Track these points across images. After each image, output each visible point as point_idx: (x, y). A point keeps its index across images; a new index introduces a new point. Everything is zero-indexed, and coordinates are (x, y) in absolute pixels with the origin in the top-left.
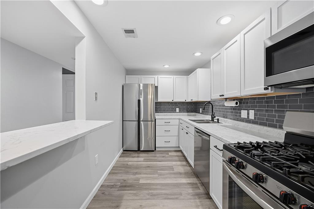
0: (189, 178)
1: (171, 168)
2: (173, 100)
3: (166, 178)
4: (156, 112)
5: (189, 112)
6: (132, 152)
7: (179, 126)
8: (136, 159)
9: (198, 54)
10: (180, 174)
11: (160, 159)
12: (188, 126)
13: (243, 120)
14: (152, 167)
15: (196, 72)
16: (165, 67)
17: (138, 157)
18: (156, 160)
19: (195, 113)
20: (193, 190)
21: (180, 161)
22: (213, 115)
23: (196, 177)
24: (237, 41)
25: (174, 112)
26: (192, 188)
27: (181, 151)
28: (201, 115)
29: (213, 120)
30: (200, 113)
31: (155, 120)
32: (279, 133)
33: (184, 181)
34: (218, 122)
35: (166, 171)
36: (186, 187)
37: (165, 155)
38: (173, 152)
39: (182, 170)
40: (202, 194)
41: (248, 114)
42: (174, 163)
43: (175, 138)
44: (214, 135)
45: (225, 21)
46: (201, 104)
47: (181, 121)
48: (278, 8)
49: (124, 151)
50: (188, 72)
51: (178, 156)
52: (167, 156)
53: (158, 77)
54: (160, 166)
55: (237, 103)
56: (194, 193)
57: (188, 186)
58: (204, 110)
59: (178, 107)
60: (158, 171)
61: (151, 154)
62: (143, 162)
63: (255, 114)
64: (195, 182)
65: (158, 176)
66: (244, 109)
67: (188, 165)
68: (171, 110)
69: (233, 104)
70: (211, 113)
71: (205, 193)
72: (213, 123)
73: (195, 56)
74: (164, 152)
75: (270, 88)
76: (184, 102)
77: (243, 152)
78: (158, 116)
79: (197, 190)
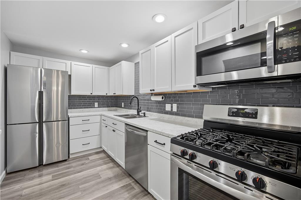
0: (120, 180)
1: (97, 176)
2: (91, 94)
3: (94, 191)
4: (69, 108)
5: (110, 107)
6: (27, 172)
7: (101, 122)
8: (37, 181)
9: (125, 45)
10: (110, 179)
11: (78, 168)
12: (115, 122)
13: (167, 113)
14: (69, 184)
15: (121, 64)
16: (82, 52)
17: (40, 176)
18: (74, 171)
19: (116, 108)
20: (128, 193)
21: (106, 164)
22: (139, 109)
23: (128, 177)
24: (168, 41)
25: (92, 108)
26: (127, 191)
27: (104, 151)
28: (123, 109)
29: (138, 114)
30: (122, 108)
31: (69, 118)
32: (196, 122)
33: (116, 186)
34: (145, 116)
35: (91, 183)
36: (120, 193)
37: (85, 161)
38: (94, 155)
39: (110, 174)
40: (138, 194)
41: (172, 107)
42: (99, 168)
43: (96, 138)
44: (153, 130)
45: (160, 19)
46: (123, 98)
47: (103, 118)
48: (203, 23)
49: (7, 174)
50: (110, 63)
51: (101, 159)
52: (87, 162)
53: (71, 63)
54: (80, 178)
55: (163, 98)
56: (131, 196)
57: (123, 191)
58: (131, 104)
59: (97, 102)
60: (80, 187)
61: (62, 166)
62: (53, 180)
63: (178, 107)
64: (128, 183)
65: (82, 194)
66: (168, 103)
67: (115, 166)
68: (88, 105)
69: (159, 98)
70: (137, 107)
71: (141, 191)
72: (139, 117)
73: (122, 47)
74: (82, 157)
75: (197, 86)
76: (105, 96)
77: (193, 143)
78: (72, 113)
79: (133, 191)
